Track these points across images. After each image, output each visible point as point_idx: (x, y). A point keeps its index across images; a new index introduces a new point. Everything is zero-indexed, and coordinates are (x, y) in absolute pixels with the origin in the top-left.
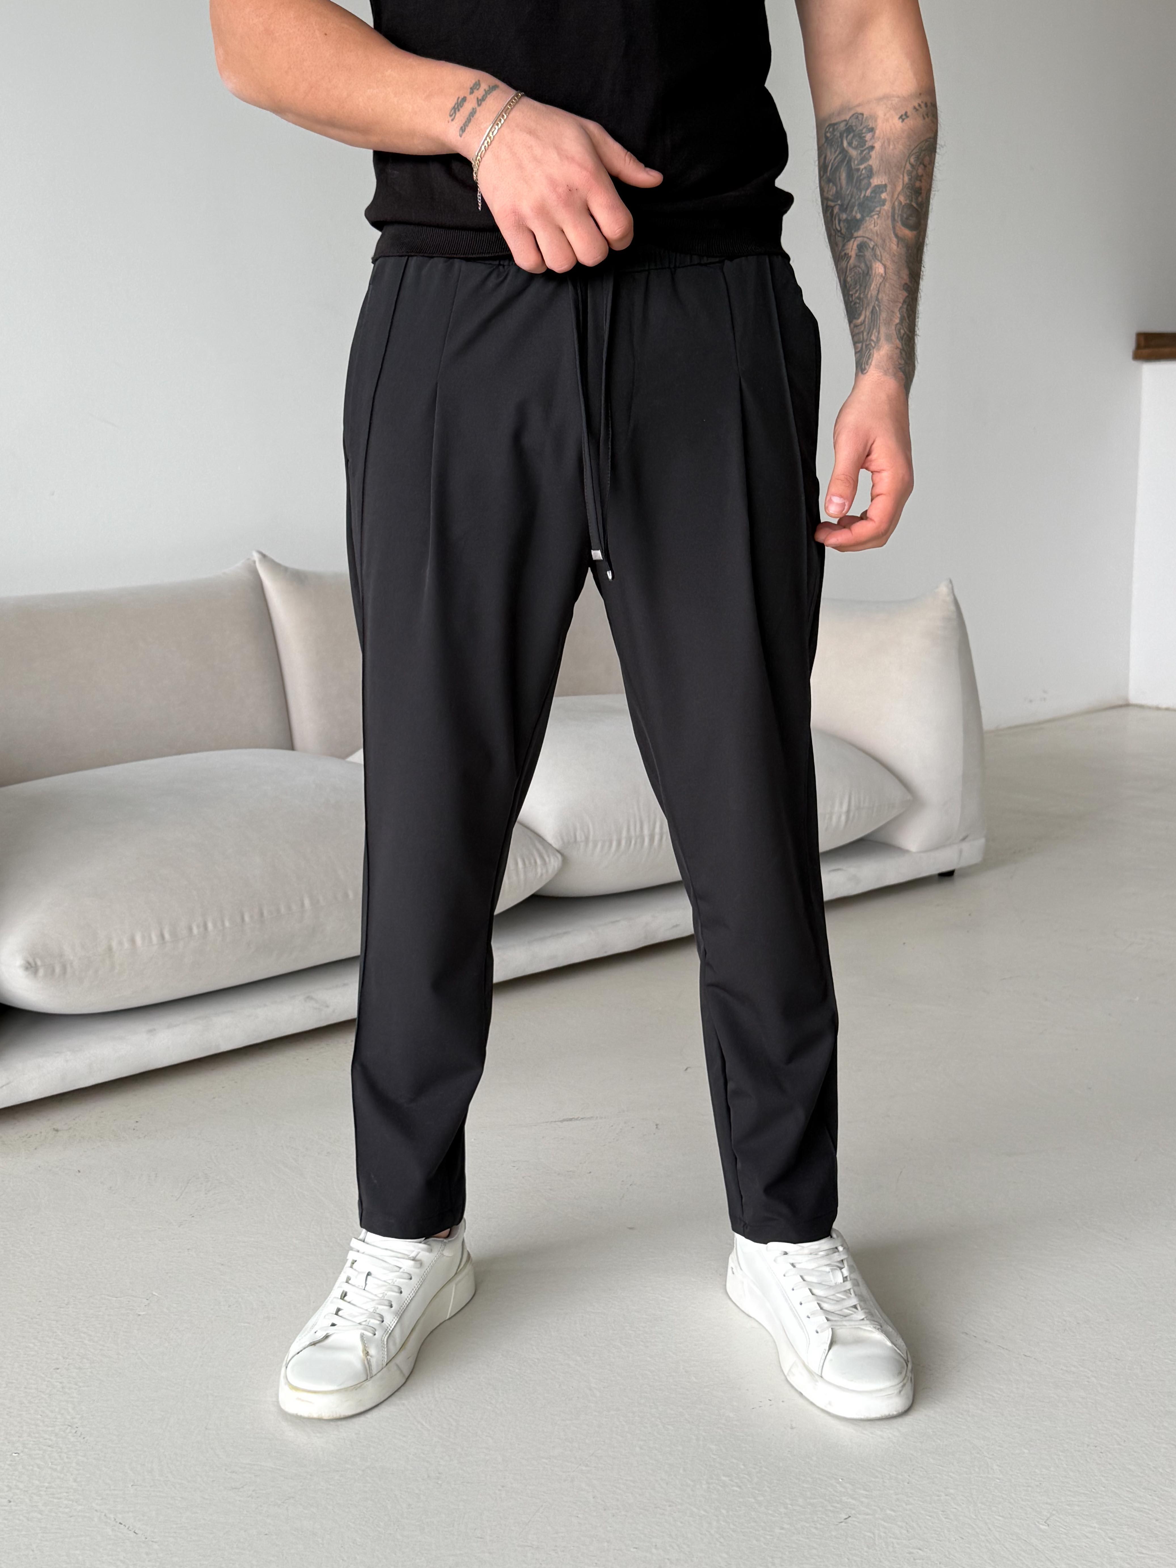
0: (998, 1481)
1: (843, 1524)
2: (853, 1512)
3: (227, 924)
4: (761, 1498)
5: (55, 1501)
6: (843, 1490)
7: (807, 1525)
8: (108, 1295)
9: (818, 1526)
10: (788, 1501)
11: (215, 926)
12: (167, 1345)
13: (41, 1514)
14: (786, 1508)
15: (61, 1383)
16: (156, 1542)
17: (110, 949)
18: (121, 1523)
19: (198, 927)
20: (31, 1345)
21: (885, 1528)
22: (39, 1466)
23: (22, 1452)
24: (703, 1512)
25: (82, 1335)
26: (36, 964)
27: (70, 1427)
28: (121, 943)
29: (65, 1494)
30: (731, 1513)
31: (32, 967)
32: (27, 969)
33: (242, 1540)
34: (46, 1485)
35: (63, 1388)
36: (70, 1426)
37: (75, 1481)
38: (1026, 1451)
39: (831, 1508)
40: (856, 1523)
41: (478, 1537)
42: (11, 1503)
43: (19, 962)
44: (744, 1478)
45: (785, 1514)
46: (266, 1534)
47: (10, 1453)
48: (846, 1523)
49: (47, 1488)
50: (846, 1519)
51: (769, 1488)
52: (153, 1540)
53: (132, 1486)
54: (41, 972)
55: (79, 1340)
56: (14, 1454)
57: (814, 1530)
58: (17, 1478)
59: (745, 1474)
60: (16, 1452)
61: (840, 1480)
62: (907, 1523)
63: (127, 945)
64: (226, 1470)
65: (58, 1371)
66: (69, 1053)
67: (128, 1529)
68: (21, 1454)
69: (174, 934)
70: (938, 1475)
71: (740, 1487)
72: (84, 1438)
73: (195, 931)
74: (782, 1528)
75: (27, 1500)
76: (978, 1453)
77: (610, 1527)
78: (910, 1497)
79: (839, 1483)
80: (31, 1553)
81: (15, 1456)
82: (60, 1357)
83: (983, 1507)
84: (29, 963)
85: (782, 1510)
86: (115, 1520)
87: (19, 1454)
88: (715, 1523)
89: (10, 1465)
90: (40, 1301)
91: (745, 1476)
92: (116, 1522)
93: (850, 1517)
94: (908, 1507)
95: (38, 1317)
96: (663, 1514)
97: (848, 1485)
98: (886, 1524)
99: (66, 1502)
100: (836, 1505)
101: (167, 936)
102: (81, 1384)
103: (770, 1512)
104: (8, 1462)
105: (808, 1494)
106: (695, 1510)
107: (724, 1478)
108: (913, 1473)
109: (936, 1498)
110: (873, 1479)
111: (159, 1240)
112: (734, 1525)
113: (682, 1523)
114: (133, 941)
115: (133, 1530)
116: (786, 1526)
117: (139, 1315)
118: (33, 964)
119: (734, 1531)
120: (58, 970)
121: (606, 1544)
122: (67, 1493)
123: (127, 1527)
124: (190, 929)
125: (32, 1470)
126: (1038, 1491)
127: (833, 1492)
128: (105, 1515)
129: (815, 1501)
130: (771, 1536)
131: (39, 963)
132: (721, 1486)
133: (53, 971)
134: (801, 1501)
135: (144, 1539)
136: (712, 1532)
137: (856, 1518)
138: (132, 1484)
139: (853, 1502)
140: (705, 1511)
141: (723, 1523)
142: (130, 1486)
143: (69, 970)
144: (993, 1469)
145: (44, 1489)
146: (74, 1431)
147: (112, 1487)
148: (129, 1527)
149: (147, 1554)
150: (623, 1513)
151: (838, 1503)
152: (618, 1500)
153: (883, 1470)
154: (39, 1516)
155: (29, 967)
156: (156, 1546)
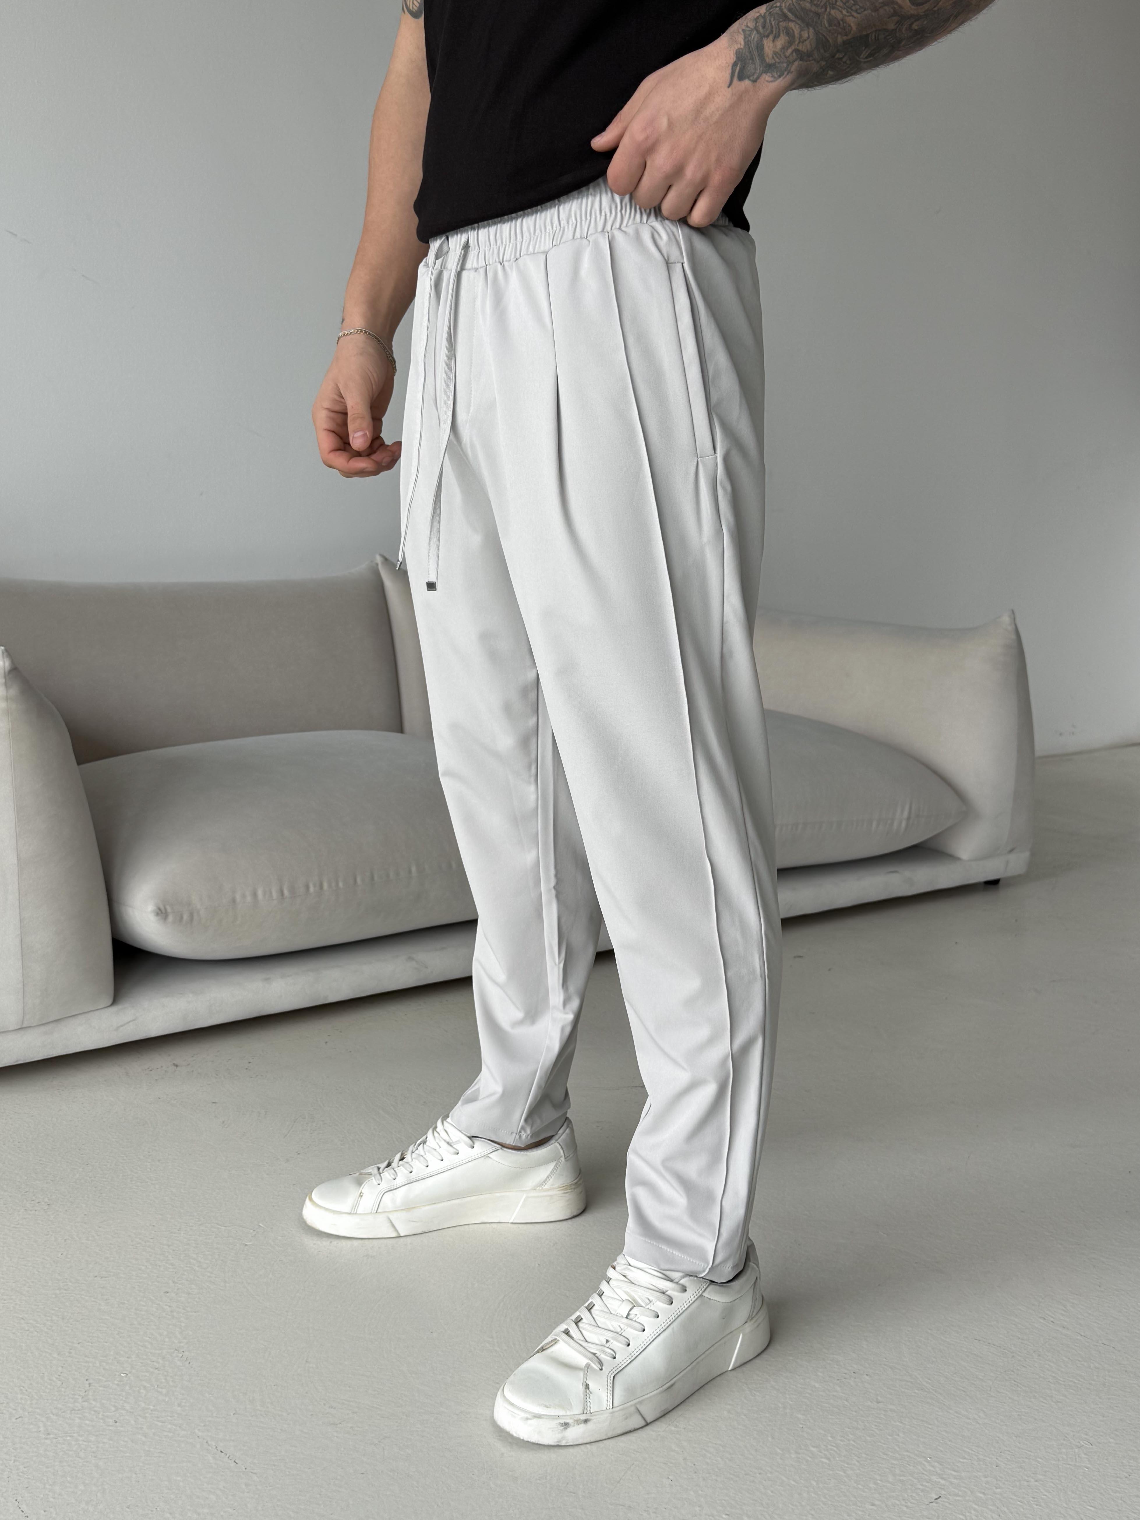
0: (1087, 1470)
1: (934, 1504)
2: (943, 1492)
3: (341, 885)
4: (850, 1472)
5: (160, 1424)
6: (932, 1469)
7: (898, 1502)
8: (218, 1224)
9: (909, 1504)
10: (878, 1477)
11: (330, 886)
12: (271, 1276)
13: (145, 1437)
14: (877, 1484)
15: (170, 1306)
16: (255, 1473)
17: (234, 901)
18: (221, 1452)
19: (315, 886)
20: (143, 1268)
21: (975, 1510)
22: (145, 1388)
23: (130, 1373)
24: (793, 1482)
25: (192, 1260)
26: (166, 910)
27: (177, 1352)
28: (244, 896)
29: (169, 1418)
30: (821, 1485)
31: (162, 913)
32: (157, 914)
33: (339, 1477)
34: (152, 1407)
35: (172, 1312)
36: (176, 1350)
37: (179, 1405)
38: (1111, 1440)
39: (921, 1487)
40: (947, 1504)
41: (570, 1492)
42: (117, 1424)
43: (150, 907)
44: (832, 1450)
45: (875, 1489)
46: (363, 1473)
47: (118, 1374)
48: (937, 1503)
49: (152, 1411)
50: (937, 1499)
51: (858, 1462)
52: (252, 1471)
53: (234, 1414)
54: (170, 918)
55: (189, 1266)
56: (122, 1375)
57: (905, 1509)
58: (124, 1399)
59: (833, 1446)
60: (124, 1372)
61: (929, 1459)
62: (998, 1508)
63: (249, 899)
64: (325, 1404)
65: (168, 1294)
66: (191, 995)
67: (228, 1458)
68: (129, 1375)
69: (292, 890)
70: (1027, 1460)
71: (829, 1459)
72: (189, 1363)
73: (312, 889)
74: (873, 1505)
75: (133, 1422)
76: (1064, 1440)
77: (702, 1491)
78: (1000, 1481)
79: (928, 1462)
80: (134, 1476)
81: (123, 1376)
82: (170, 1281)
83: (1073, 1495)
84: (159, 909)
85: (872, 1485)
86: (216, 1447)
87: (127, 1375)
88: (805, 1495)
89: (118, 1385)
90: (154, 1226)
91: (833, 1448)
92: (217, 1450)
93: (940, 1497)
94: (998, 1491)
95: (151, 1241)
96: (753, 1481)
97: (936, 1464)
98: (976, 1507)
99: (169, 1426)
100: (925, 1483)
101: (286, 892)
102: (189, 1309)
103: (860, 1487)
104: (116, 1382)
105: (897, 1471)
106: (784, 1478)
107: (812, 1449)
108: (1000, 1456)
109: (1026, 1483)
110: (961, 1460)
111: (267, 1175)
112: (825, 1498)
113: (772, 1492)
114: (255, 895)
115: (234, 1460)
116: (877, 1503)
117: (246, 1245)
118: (164, 911)
119: (825, 1504)
120: (185, 917)
121: (697, 1509)
122: (171, 1417)
123: (228, 1456)
124: (307, 887)
125: (139, 1392)
126: (1128, 1482)
127: (922, 1470)
128: (207, 1442)
129: (904, 1478)
130: (863, 1511)
131: (169, 909)
132: (810, 1457)
133: (182, 918)
134: (891, 1478)
135: (244, 1470)
136: (803, 1503)
137: (945, 1498)
138: (234, 1412)
139: (943, 1482)
140: (794, 1481)
141: (813, 1495)
142: (232, 1414)
143: (196, 917)
144: (1081, 1458)
145: (150, 1411)
146: (181, 1355)
147: (215, 1415)
148: (229, 1456)
149: (247, 1485)
150: (714, 1477)
151: (928, 1482)
152: (708, 1464)
153: (970, 1451)
154: (144, 1439)
155: (160, 912)
156: (255, 1478)
